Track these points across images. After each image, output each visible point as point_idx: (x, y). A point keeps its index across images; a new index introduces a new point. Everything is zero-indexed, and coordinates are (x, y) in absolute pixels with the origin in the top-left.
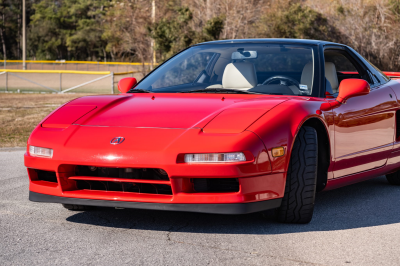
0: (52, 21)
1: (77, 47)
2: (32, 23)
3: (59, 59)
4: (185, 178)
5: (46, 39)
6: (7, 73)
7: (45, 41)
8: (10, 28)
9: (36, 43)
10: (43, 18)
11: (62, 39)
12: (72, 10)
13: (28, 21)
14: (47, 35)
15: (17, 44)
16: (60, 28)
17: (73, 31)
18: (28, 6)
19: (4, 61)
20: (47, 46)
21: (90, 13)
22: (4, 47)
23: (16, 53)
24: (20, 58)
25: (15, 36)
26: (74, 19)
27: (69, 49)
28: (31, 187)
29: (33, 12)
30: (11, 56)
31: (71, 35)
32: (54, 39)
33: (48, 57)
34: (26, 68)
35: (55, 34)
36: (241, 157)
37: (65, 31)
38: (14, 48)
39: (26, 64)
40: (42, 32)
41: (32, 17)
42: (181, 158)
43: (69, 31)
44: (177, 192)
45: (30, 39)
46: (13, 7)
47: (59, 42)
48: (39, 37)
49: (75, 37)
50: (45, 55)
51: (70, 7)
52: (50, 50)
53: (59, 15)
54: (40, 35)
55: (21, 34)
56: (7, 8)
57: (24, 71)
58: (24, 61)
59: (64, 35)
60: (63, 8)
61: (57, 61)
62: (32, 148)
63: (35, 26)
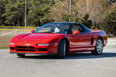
0: (36, 13)
1: (44, 22)
2: (28, 14)
3: (38, 26)
4: (38, 48)
5: (33, 19)
6: (18, 31)
7: (33, 20)
8: (21, 16)
9: (30, 21)
10: (33, 12)
11: (39, 19)
12: (43, 9)
13: (27, 13)
14: (34, 18)
15: (23, 21)
16: (38, 15)
17: (43, 17)
18: (27, 8)
19: (19, 27)
20: (34, 22)
21: (49, 10)
22: (19, 22)
23: (23, 24)
24: (24, 26)
25: (23, 18)
26: (43, 12)
27: (41, 23)
28: (10, 51)
29: (29, 10)
30: (21, 25)
31: (42, 18)
32: (36, 20)
33: (34, 26)
34: (26, 29)
35: (37, 18)
36: (48, 45)
37: (40, 17)
38: (22, 22)
39: (26, 28)
40: (32, 17)
41: (28, 12)
42: (37, 45)
43: (41, 17)
44: (36, 51)
45: (28, 19)
46: (22, 8)
47: (38, 20)
48: (31, 19)
49: (43, 19)
50: (33, 25)
51: (42, 8)
52: (35, 23)
53: (38, 11)
54: (31, 18)
55: (25, 18)
56: (20, 8)
57: (25, 30)
58: (25, 27)
59: (40, 18)
60: (39, 9)
61: (37, 27)
62: (11, 43)
63: (30, 15)
